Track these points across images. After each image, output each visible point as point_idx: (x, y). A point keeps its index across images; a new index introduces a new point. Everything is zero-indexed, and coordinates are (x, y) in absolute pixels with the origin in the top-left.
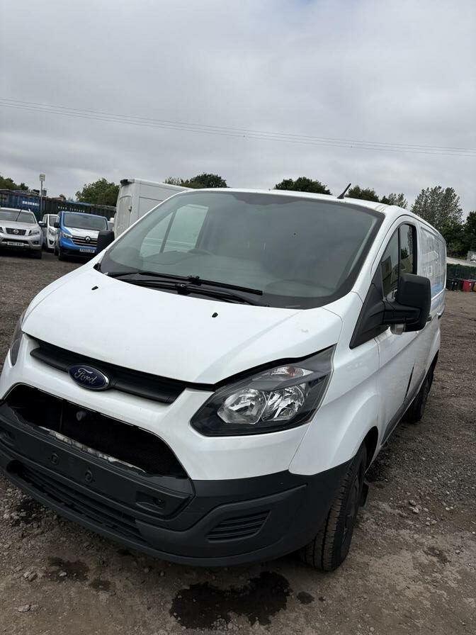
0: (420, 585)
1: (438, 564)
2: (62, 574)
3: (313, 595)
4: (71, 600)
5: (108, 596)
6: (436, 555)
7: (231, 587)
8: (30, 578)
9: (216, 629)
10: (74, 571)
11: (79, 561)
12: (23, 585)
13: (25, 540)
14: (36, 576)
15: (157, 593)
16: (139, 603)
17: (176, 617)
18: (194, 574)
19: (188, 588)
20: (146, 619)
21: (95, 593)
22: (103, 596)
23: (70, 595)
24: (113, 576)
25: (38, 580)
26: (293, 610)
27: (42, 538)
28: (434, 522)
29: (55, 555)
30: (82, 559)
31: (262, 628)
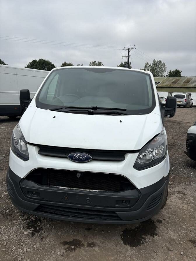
0: (185, 205)
1: (184, 196)
2: (73, 247)
3: (161, 219)
4: (86, 256)
5: (98, 248)
6: (181, 193)
7: (135, 227)
8: (61, 254)
9: (144, 243)
10: (77, 244)
11: (74, 239)
12: (61, 258)
13: (44, 240)
14: (63, 253)
15: (114, 239)
16: (111, 246)
17: (128, 245)
18: (120, 227)
19: (122, 233)
20: (118, 250)
21: (92, 249)
22: (96, 249)
23: (83, 254)
24: (93, 239)
25: (65, 254)
26: (160, 227)
27: (51, 236)
28: (172, 183)
29: (62, 241)
30: (74, 238)
31: (157, 236)
